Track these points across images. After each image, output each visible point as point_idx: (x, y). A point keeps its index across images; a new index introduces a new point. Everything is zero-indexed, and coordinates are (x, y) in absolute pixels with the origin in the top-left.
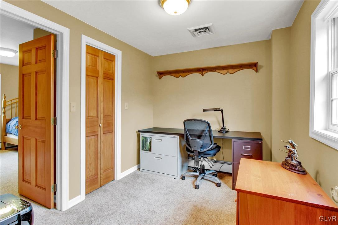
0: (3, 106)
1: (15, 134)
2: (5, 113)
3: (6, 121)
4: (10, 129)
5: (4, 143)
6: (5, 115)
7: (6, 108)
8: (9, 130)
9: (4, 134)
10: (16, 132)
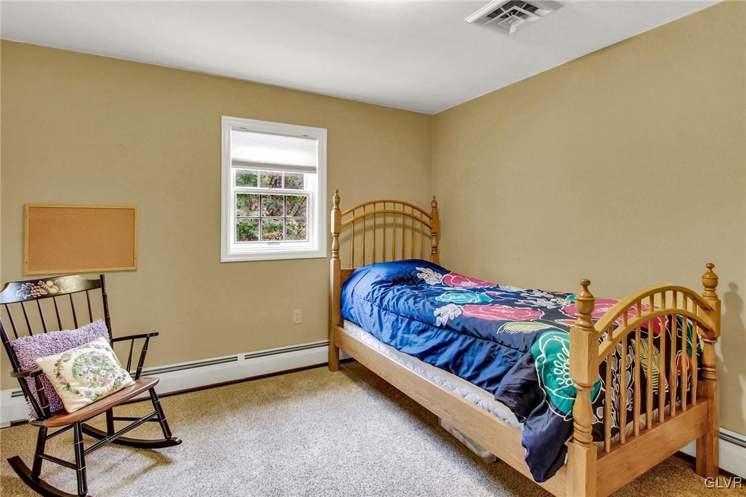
0: (333, 230)
1: (373, 331)
2: (337, 250)
3: (342, 277)
4: (355, 305)
5: (337, 349)
6: (338, 257)
7: (341, 236)
8: (352, 311)
9: (336, 319)
10: (377, 326)
